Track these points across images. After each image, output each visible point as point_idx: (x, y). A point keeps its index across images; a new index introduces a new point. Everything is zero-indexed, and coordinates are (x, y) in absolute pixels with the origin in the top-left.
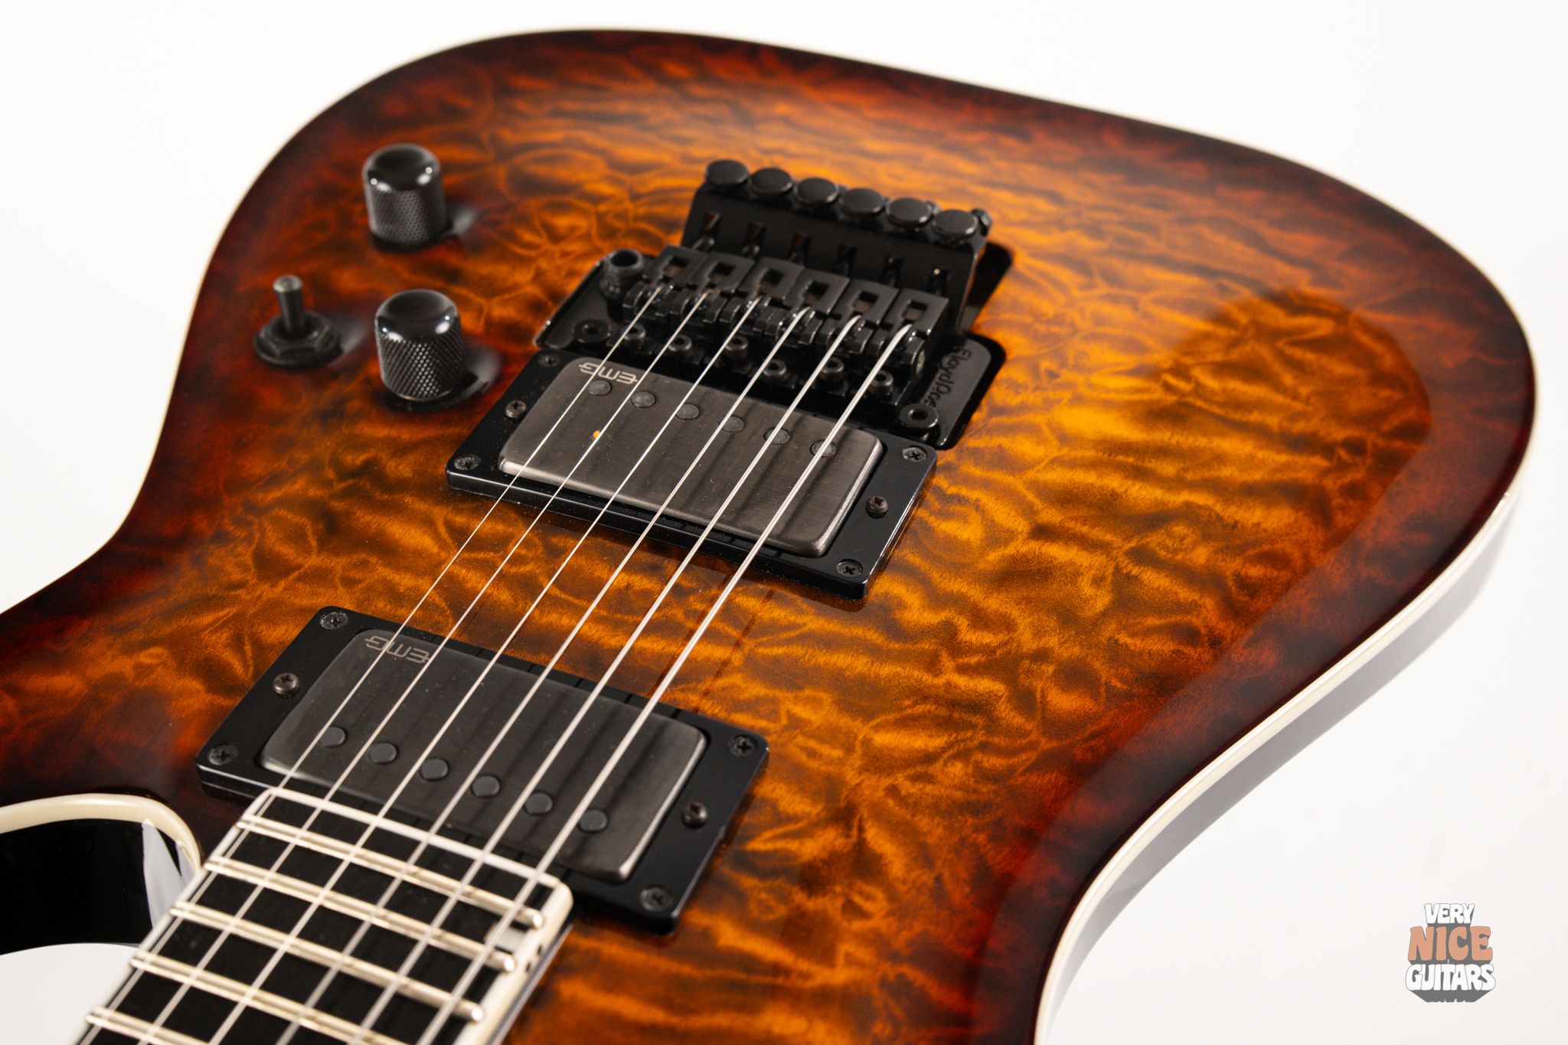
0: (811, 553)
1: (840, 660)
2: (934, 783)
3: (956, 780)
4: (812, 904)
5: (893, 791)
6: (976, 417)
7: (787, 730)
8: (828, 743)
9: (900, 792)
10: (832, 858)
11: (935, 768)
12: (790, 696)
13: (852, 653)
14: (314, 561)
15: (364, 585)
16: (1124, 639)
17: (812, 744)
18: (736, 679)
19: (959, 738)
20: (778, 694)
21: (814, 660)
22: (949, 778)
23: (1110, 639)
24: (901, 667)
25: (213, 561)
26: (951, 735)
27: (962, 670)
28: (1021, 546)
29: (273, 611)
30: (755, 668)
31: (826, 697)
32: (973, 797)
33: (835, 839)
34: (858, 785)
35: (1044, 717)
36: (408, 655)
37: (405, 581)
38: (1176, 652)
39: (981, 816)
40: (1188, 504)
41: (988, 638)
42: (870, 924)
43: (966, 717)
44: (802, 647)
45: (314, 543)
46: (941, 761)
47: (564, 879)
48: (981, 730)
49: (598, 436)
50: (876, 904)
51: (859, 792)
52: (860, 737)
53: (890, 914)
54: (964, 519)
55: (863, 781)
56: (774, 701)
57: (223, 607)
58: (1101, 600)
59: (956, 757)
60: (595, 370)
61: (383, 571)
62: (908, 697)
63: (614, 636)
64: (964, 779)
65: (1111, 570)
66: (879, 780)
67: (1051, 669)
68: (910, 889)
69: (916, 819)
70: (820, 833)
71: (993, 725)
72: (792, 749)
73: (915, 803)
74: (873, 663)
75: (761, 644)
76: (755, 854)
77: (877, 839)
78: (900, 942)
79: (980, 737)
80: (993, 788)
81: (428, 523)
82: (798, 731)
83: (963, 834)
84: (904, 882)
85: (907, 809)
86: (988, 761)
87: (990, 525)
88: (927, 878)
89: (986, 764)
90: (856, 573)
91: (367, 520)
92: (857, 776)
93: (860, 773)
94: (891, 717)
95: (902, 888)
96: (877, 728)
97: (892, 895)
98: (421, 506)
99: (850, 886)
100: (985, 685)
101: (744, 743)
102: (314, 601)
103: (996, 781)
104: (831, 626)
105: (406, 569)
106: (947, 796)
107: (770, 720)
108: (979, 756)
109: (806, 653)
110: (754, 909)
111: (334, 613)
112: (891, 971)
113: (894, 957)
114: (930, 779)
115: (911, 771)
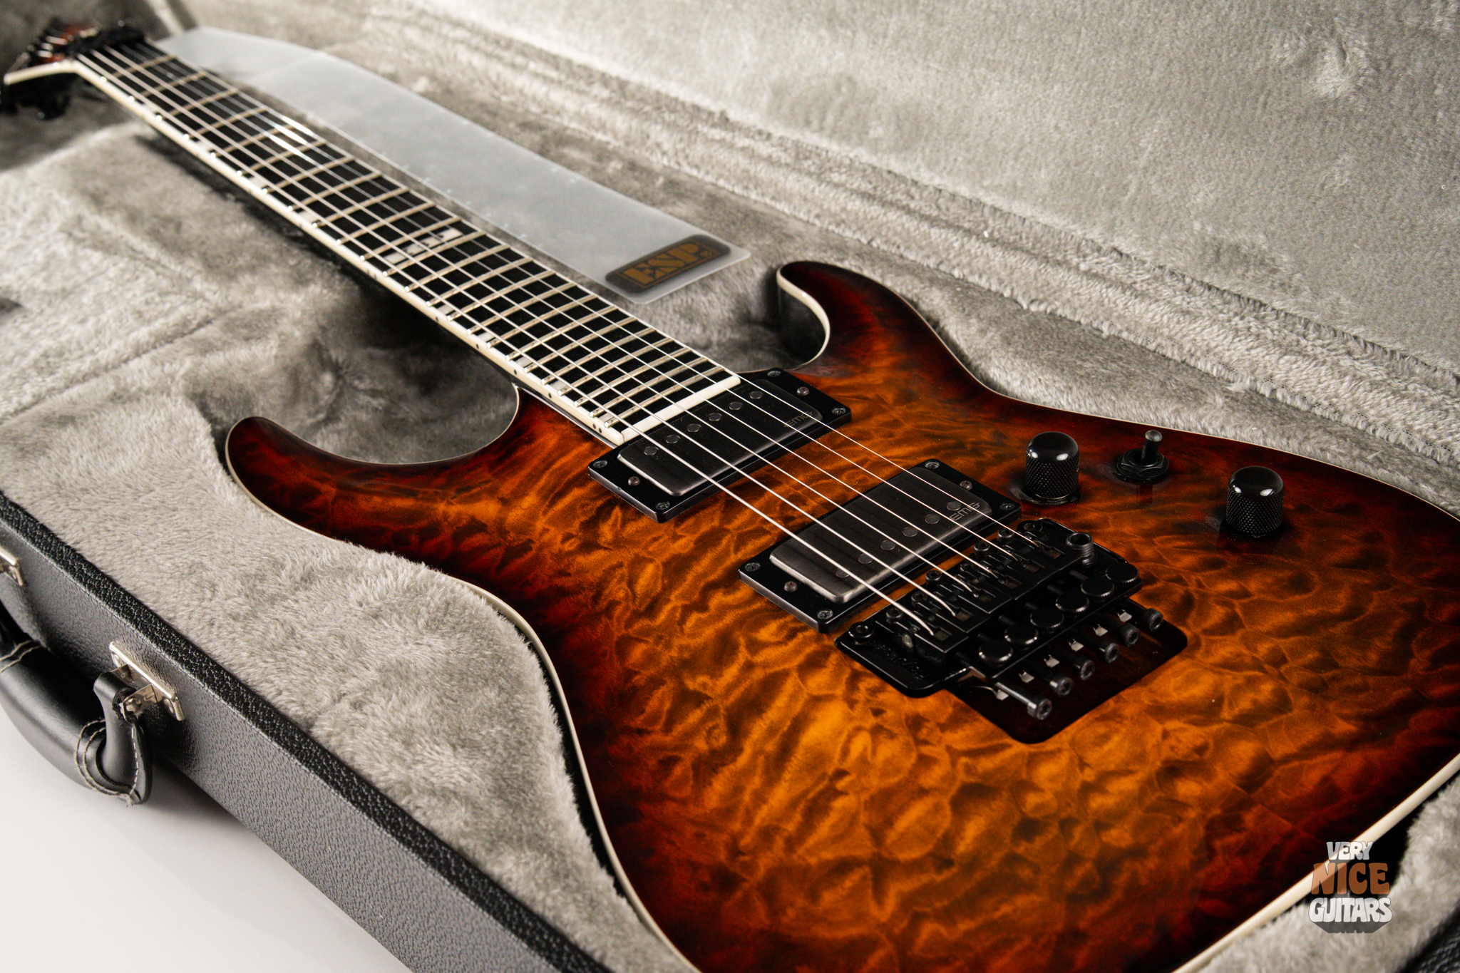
4: (577, 524)
5: (620, 565)
10: (597, 536)
11: (624, 585)
12: (694, 539)
16: (663, 689)
20: (697, 536)
27: (674, 609)
28: (743, 655)
35: (632, 637)
38: (643, 711)
40: (741, 750)
43: (647, 604)
46: (626, 587)
48: (637, 608)
51: (626, 552)
52: (655, 559)
53: (561, 550)
55: (631, 555)
56: (694, 533)
58: (691, 685)
59: (627, 594)
62: (668, 582)
64: (614, 596)
65: (709, 694)
66: (628, 561)
67: (659, 649)
69: (602, 571)
71: (637, 615)
72: (661, 533)
73: (610, 573)
75: (732, 536)
76: (613, 508)
77: (599, 553)
78: (546, 552)
82: (671, 538)
87: (765, 645)
88: (572, 570)
90: (749, 570)
94: (661, 572)
95: (571, 558)
96: (657, 566)
97: (568, 553)
99: (580, 538)
108: (624, 604)
112: (534, 546)
113: (541, 548)
114: (619, 582)
115: (627, 573)
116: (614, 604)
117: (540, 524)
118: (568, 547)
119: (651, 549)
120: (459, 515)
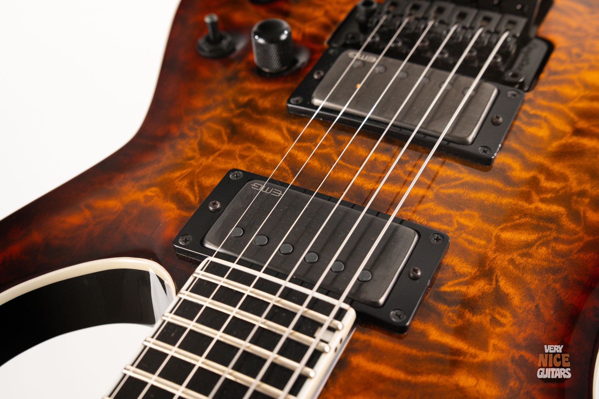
0: (465, 143)
1: (482, 196)
2: (532, 258)
3: (543, 256)
4: (475, 319)
5: (512, 261)
6: (543, 76)
7: (457, 231)
8: (478, 237)
9: (515, 262)
10: (484, 295)
11: (533, 250)
12: (458, 213)
13: (487, 192)
14: (226, 147)
15: (249, 158)
17: (470, 237)
18: (431, 205)
19: (543, 235)
20: (452, 212)
21: (469, 196)
22: (539, 255)
24: (512, 199)
25: (179, 147)
26: (539, 233)
27: (543, 201)
28: (569, 140)
29: (208, 171)
30: (439, 199)
31: (476, 214)
32: (552, 265)
33: (484, 286)
34: (494, 258)
35: (585, 225)
36: (272, 192)
37: (269, 157)
39: (557, 275)
41: (555, 185)
42: (505, 329)
43: (546, 224)
44: (463, 189)
45: (225, 138)
46: (535, 247)
47: (351, 305)
48: (554, 231)
49: (359, 86)
50: (507, 319)
51: (495, 262)
52: (494, 235)
53: (514, 324)
54: (539, 126)
55: (496, 257)
56: (450, 216)
57: (185, 169)
59: (542, 244)
60: (356, 55)
61: (258, 152)
62: (517, 214)
63: (370, 184)
64: (547, 256)
66: (505, 256)
67: (587, 200)
68: (523, 312)
69: (524, 276)
70: (477, 283)
71: (560, 228)
72: (460, 240)
73: (523, 268)
74: (498, 198)
75: (442, 188)
76: (445, 293)
77: (505, 285)
78: (520, 338)
79: (554, 234)
80: (562, 260)
81: (279, 129)
82: (463, 231)
83: (548, 284)
84: (520, 308)
85: (520, 271)
86: (558, 247)
87: (553, 129)
88: (531, 306)
89: (557, 248)
90: (488, 153)
91: (250, 127)
92: (493, 254)
93: (495, 252)
94: (509, 224)
95: (519, 311)
96: (502, 230)
97: (514, 315)
98: (275, 121)
99: (493, 310)
100: (555, 208)
101: (437, 237)
102: (226, 166)
103: (563, 257)
104: (477, 179)
105: (270, 151)
106: (539, 264)
107: (449, 226)
108: (553, 244)
109: (465, 192)
110: (446, 322)
111: (236, 172)
112: (516, 354)
113: (518, 347)
114: (530, 256)
115: (520, 252)
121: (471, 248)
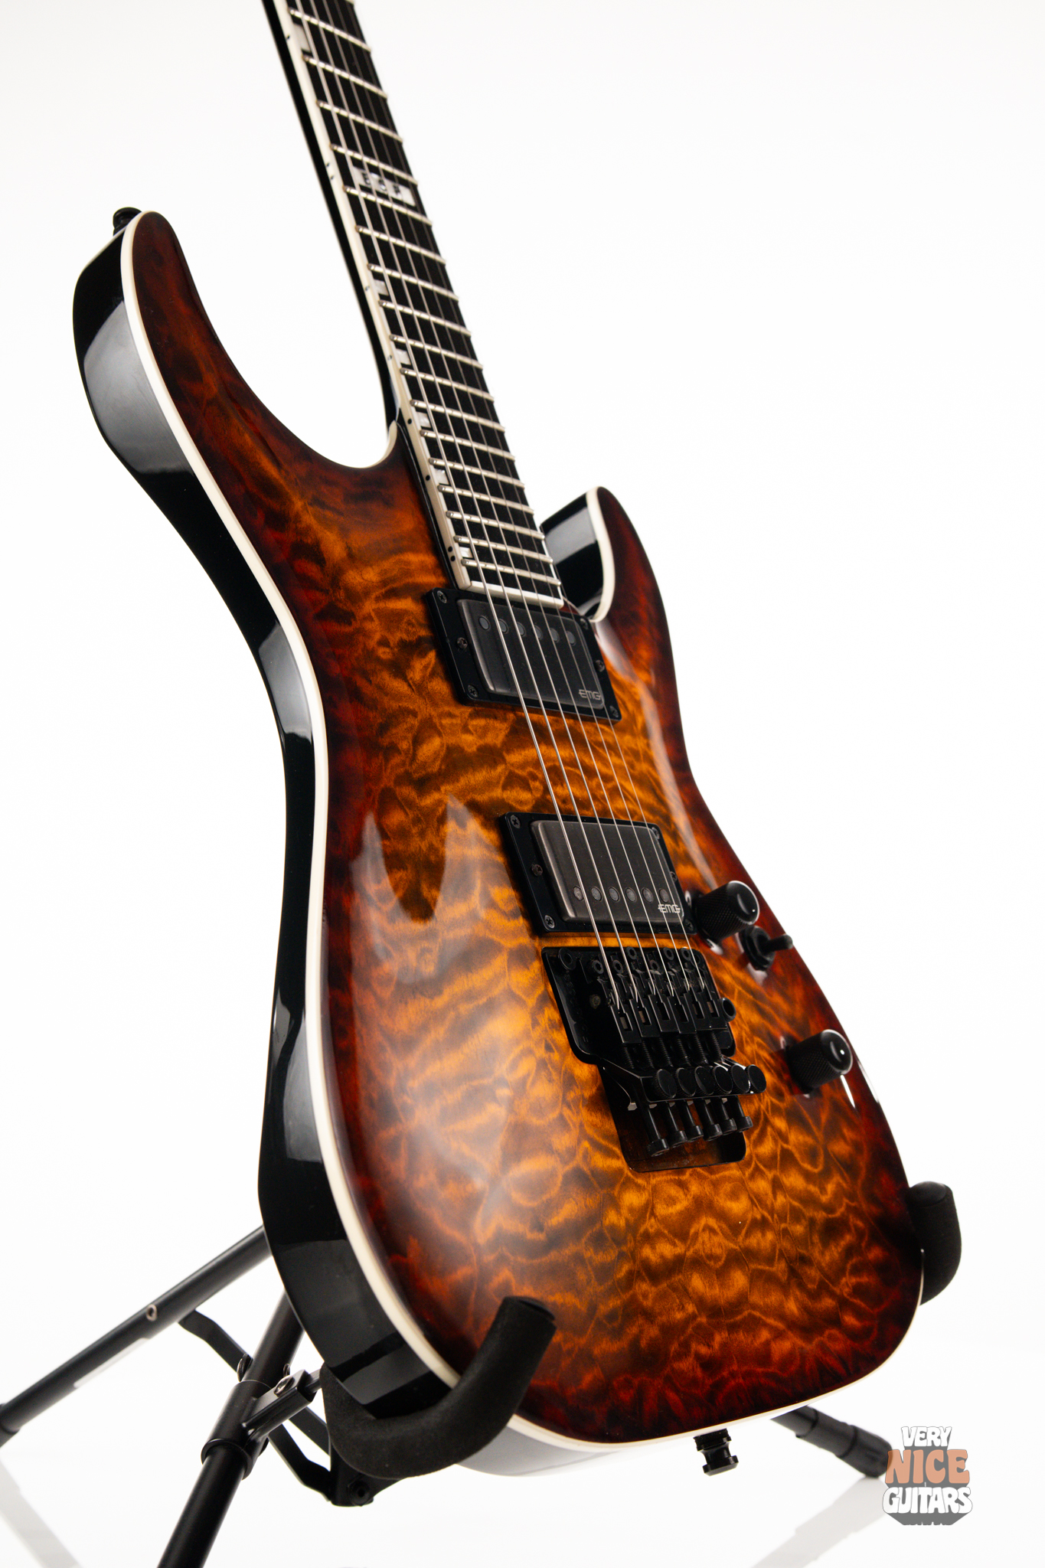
4: (397, 637)
5: (414, 714)
10: (409, 666)
11: (410, 738)
12: (478, 744)
20: (481, 742)
23: (407, 868)
28: (474, 901)
35: (396, 798)
46: (411, 742)
53: (373, 650)
59: (408, 750)
67: (414, 831)
71: (409, 780)
72: (456, 713)
78: (360, 640)
88: (375, 680)
94: (442, 754)
95: (378, 667)
96: (442, 745)
97: (379, 660)
99: (393, 654)
108: (402, 758)
112: (356, 625)
113: (358, 631)
114: (407, 731)
115: (416, 728)
116: (393, 749)
117: (369, 606)
118: (384, 653)
119: (444, 722)
120: (309, 528)
121: (447, 709)
